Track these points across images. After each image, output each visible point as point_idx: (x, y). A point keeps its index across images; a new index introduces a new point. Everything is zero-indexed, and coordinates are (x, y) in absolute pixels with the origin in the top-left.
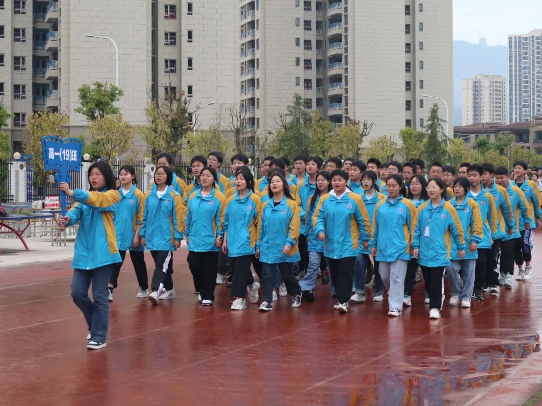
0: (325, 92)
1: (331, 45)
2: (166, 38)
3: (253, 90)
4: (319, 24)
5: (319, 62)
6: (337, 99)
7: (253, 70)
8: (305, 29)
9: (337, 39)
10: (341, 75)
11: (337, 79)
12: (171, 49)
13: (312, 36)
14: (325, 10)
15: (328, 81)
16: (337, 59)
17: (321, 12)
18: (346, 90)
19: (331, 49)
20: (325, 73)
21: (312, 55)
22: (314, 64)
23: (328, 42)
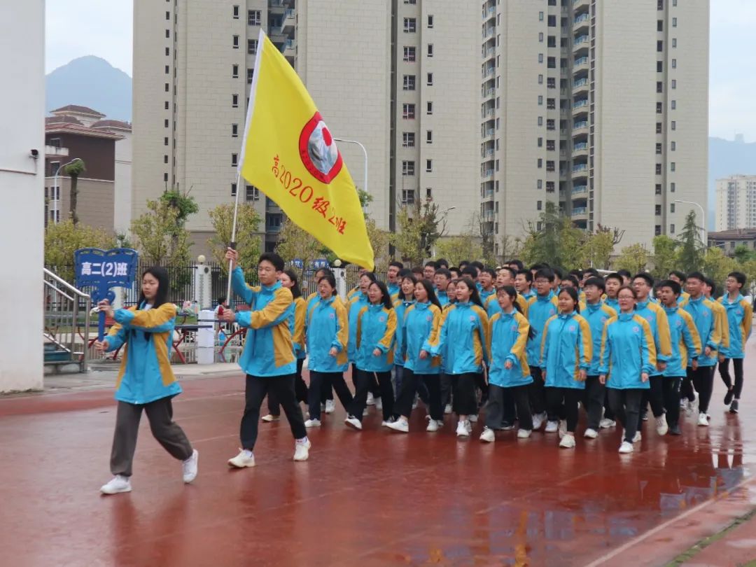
0: (568, 196)
1: (576, 145)
2: (405, 139)
3: (492, 193)
4: (563, 124)
5: (562, 163)
6: (581, 203)
7: (493, 173)
8: (548, 128)
9: (582, 139)
10: (586, 178)
11: (582, 182)
12: (409, 149)
13: (556, 135)
14: (570, 108)
15: (572, 183)
16: (582, 160)
17: (565, 110)
18: (592, 193)
19: (576, 150)
20: (568, 175)
21: (556, 156)
22: (557, 166)
23: (572, 143)
